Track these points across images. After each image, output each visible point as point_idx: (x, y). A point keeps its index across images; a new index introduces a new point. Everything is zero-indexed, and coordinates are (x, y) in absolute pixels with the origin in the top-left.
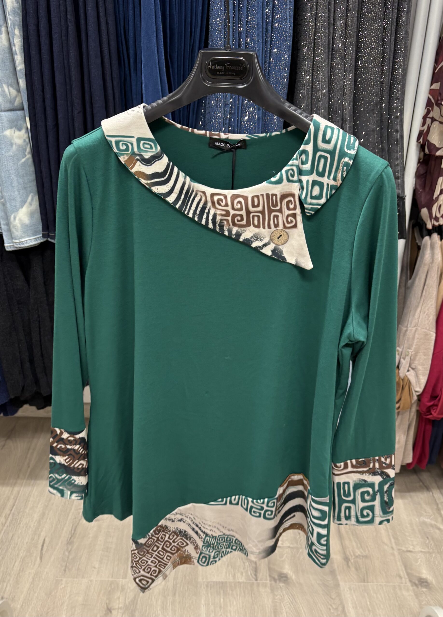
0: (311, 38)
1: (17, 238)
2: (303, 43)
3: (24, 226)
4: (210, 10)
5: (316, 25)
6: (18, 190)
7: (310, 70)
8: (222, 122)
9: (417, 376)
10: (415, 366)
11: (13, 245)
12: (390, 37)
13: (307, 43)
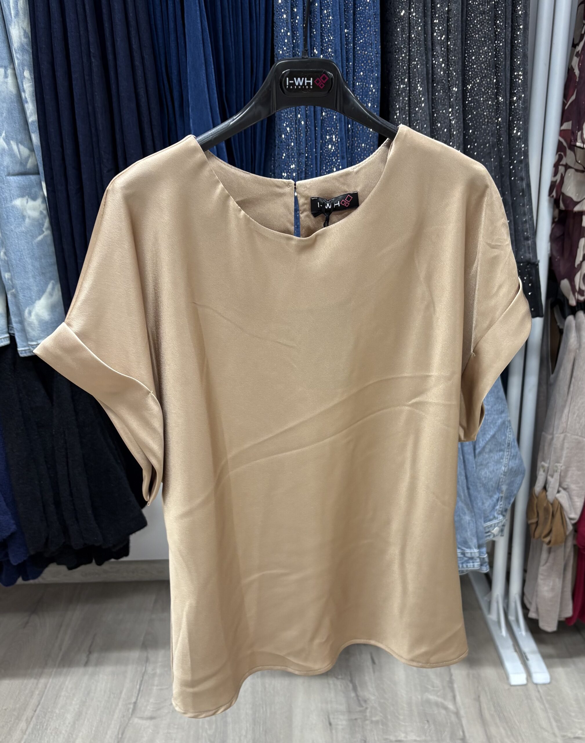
0: (405, 68)
1: (34, 339)
2: (395, 75)
3: (41, 322)
4: (275, 38)
5: (410, 51)
6: (34, 277)
7: (406, 107)
9: (571, 498)
10: (568, 485)
11: (30, 349)
12: (504, 62)
13: (400, 73)
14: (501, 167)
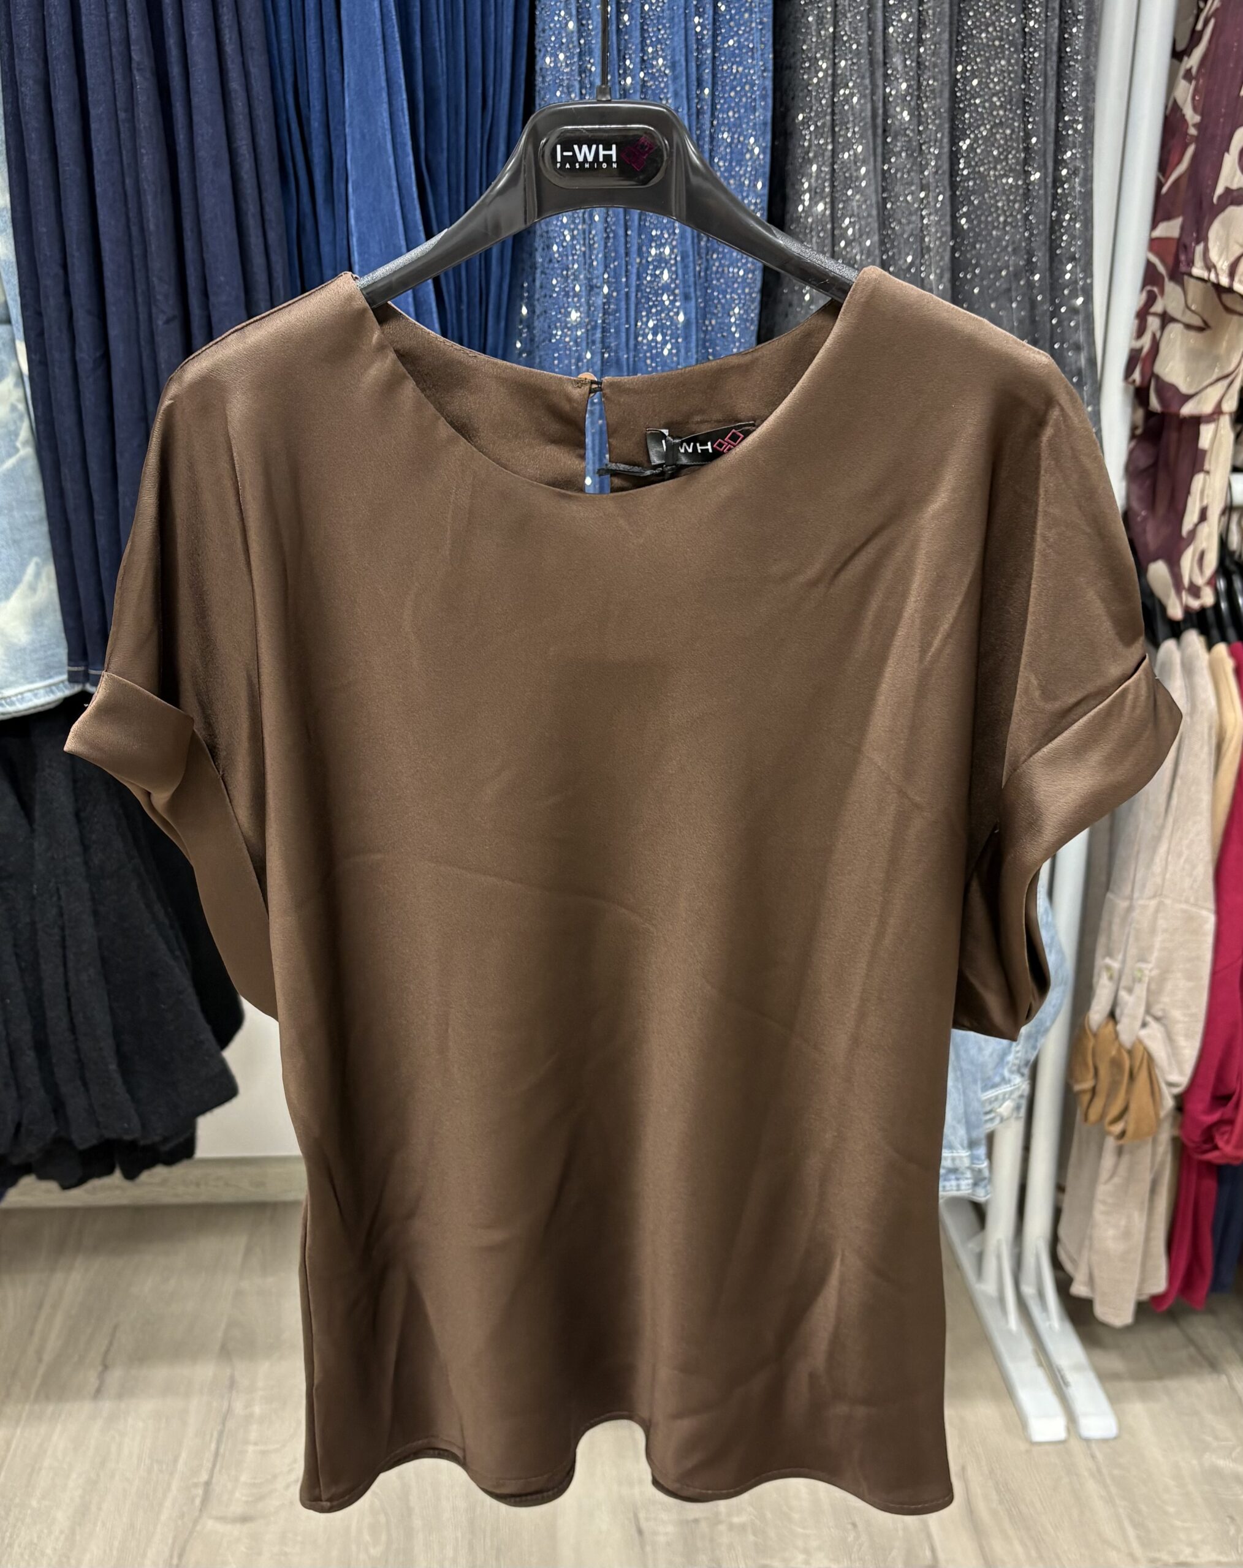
0: (824, 102)
2: (801, 117)
3: (13, 650)
4: (538, 31)
5: (835, 65)
7: (825, 187)
8: (585, 335)
9: (1170, 1038)
10: (1163, 1010)
12: (1042, 94)
13: (813, 114)
14: (1033, 321)
